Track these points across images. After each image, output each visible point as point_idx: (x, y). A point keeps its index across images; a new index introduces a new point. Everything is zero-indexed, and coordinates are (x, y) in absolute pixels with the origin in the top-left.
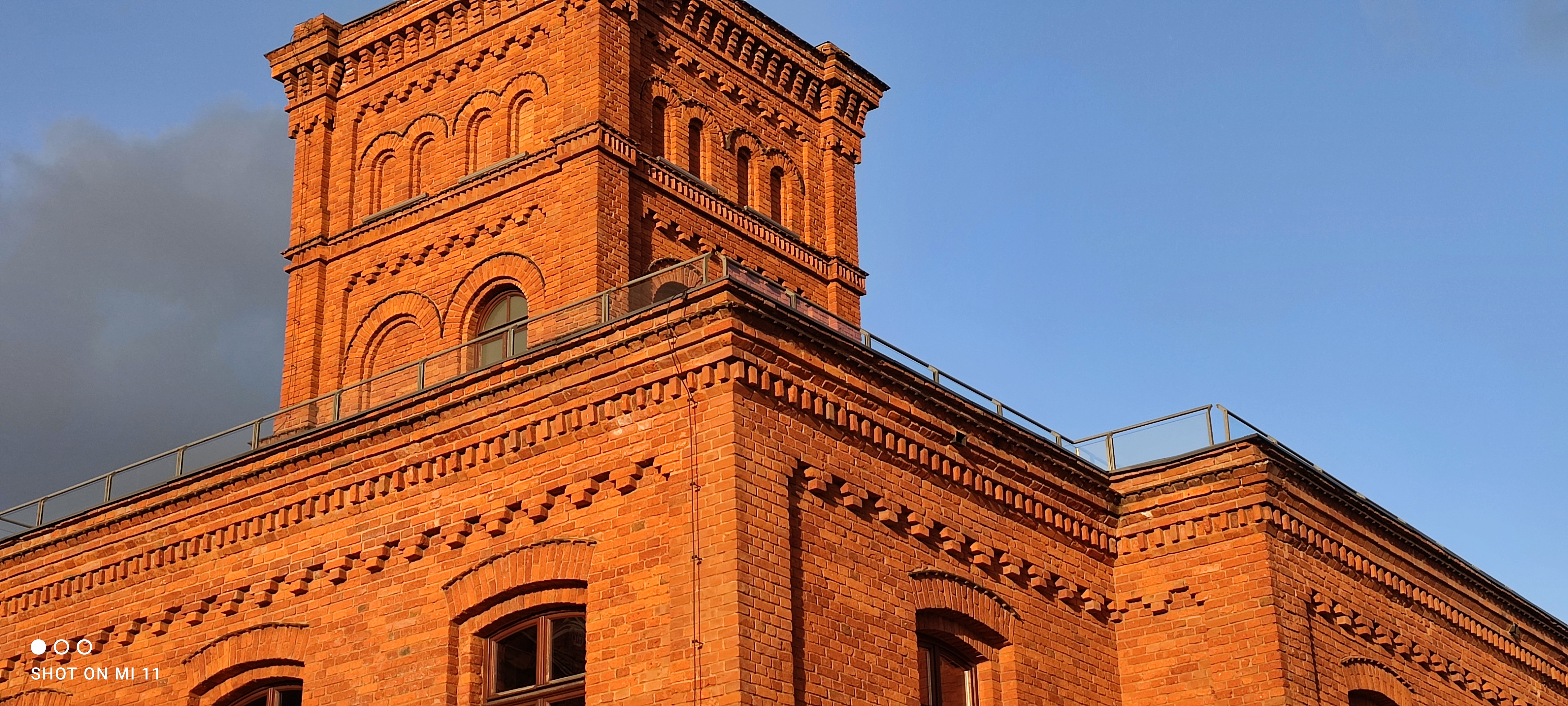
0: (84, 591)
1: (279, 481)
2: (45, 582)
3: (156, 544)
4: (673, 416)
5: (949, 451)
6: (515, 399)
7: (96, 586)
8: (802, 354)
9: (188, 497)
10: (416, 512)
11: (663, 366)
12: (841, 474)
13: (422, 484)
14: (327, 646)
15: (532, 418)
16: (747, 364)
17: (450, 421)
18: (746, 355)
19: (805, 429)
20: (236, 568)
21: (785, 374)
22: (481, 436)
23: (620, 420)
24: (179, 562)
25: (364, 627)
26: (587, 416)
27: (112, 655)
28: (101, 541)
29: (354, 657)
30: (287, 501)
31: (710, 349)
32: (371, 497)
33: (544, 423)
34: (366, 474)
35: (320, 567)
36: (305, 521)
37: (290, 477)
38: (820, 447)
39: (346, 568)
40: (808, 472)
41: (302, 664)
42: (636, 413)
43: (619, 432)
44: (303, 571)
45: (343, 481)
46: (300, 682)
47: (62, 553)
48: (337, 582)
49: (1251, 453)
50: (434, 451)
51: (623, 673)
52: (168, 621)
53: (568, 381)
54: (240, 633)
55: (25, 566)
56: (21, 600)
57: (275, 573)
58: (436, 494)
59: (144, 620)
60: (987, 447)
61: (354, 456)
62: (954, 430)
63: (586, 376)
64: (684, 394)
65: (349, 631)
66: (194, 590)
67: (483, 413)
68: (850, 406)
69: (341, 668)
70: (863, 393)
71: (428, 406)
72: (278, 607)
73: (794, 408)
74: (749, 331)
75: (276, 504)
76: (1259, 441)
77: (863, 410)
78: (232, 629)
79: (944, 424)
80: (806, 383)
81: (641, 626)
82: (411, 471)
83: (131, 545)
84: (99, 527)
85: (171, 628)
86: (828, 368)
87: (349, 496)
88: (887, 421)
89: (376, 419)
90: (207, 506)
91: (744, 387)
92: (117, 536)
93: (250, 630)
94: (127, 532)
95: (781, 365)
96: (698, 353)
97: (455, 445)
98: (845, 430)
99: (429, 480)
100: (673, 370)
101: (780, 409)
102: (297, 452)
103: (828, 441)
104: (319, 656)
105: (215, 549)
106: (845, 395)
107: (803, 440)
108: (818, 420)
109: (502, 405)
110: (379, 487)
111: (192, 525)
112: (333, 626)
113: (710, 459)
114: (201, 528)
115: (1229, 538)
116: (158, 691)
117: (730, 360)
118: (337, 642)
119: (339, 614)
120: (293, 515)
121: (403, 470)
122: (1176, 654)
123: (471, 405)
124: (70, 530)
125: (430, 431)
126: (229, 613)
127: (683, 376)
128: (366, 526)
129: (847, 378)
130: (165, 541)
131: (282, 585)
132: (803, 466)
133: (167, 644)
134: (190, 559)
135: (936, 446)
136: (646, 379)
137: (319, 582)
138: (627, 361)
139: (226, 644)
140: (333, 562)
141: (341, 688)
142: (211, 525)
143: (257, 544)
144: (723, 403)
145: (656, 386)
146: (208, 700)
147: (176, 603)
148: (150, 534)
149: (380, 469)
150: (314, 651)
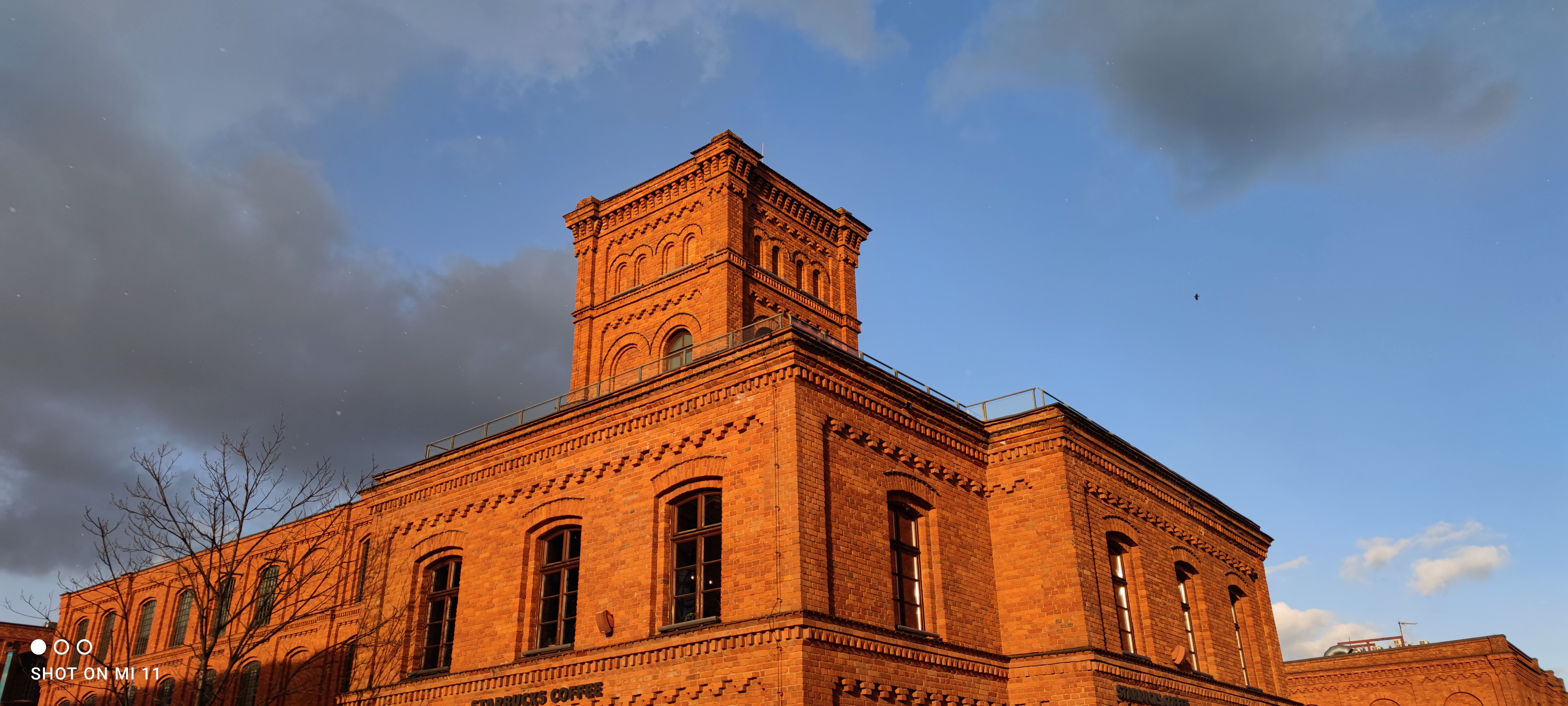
0: (474, 482)
1: (570, 427)
2: (454, 477)
3: (509, 458)
4: (765, 394)
5: (903, 411)
6: (687, 386)
7: (480, 479)
8: (829, 363)
9: (525, 435)
10: (638, 442)
11: (760, 369)
12: (849, 423)
13: (640, 428)
14: (593, 509)
15: (695, 395)
16: (802, 368)
17: (654, 397)
18: (801, 364)
19: (831, 401)
20: (549, 470)
21: (821, 373)
22: (670, 405)
23: (738, 396)
24: (521, 467)
25: (612, 499)
26: (722, 394)
27: (488, 513)
28: (482, 457)
29: (607, 514)
30: (573, 437)
31: (783, 361)
32: (615, 435)
33: (701, 398)
34: (613, 423)
35: (590, 469)
36: (583, 446)
37: (575, 425)
38: (838, 409)
39: (603, 470)
40: (832, 422)
41: (581, 518)
42: (746, 393)
43: (738, 402)
44: (581, 472)
45: (601, 427)
46: (580, 527)
47: (463, 463)
48: (599, 477)
49: (1055, 412)
50: (646, 412)
51: (740, 522)
52: (515, 497)
53: (713, 377)
54: (550, 502)
55: (445, 469)
56: (443, 486)
57: (568, 473)
58: (647, 433)
59: (503, 496)
60: (922, 409)
61: (607, 414)
62: (906, 401)
64: (771, 383)
65: (604, 501)
66: (528, 481)
67: (671, 393)
68: (853, 389)
69: (600, 520)
70: (860, 382)
71: (643, 390)
72: (569, 489)
73: (826, 390)
74: (803, 352)
75: (568, 438)
76: (1059, 406)
77: (860, 391)
78: (547, 500)
79: (900, 398)
80: (831, 378)
81: (749, 499)
82: (635, 422)
83: (497, 459)
84: (481, 450)
85: (516, 500)
86: (842, 370)
87: (604, 434)
88: (871, 396)
89: (618, 396)
90: (534, 439)
91: (800, 380)
92: (490, 454)
93: (556, 501)
94: (495, 453)
95: (819, 369)
96: (777, 363)
97: (656, 409)
98: (851, 401)
99: (644, 426)
100: (765, 371)
101: (818, 391)
102: (579, 412)
103: (842, 406)
104: (590, 513)
105: (538, 461)
106: (850, 383)
107: (830, 406)
108: (837, 396)
109: (680, 389)
110: (619, 430)
111: (527, 449)
112: (596, 499)
113: (783, 415)
114: (532, 450)
115: (1045, 454)
116: (510, 531)
117: (793, 367)
118: (599, 507)
119: (600, 493)
120: (577, 444)
121: (631, 421)
122: (1018, 513)
123: (665, 389)
124: (467, 451)
125: (644, 402)
126: (545, 492)
127: (769, 374)
128: (613, 449)
129: (852, 375)
130: (513, 457)
131: (571, 479)
132: (830, 419)
133: (515, 508)
134: (526, 465)
135: (897, 409)
136: (751, 376)
137: (590, 477)
138: (742, 367)
139: (543, 508)
140: (597, 466)
141: (600, 529)
142: (536, 449)
143: (559, 458)
144: (789, 387)
145: (757, 379)
146: (534, 536)
147: (519, 487)
148: (506, 453)
149: (620, 421)
150: (586, 512)
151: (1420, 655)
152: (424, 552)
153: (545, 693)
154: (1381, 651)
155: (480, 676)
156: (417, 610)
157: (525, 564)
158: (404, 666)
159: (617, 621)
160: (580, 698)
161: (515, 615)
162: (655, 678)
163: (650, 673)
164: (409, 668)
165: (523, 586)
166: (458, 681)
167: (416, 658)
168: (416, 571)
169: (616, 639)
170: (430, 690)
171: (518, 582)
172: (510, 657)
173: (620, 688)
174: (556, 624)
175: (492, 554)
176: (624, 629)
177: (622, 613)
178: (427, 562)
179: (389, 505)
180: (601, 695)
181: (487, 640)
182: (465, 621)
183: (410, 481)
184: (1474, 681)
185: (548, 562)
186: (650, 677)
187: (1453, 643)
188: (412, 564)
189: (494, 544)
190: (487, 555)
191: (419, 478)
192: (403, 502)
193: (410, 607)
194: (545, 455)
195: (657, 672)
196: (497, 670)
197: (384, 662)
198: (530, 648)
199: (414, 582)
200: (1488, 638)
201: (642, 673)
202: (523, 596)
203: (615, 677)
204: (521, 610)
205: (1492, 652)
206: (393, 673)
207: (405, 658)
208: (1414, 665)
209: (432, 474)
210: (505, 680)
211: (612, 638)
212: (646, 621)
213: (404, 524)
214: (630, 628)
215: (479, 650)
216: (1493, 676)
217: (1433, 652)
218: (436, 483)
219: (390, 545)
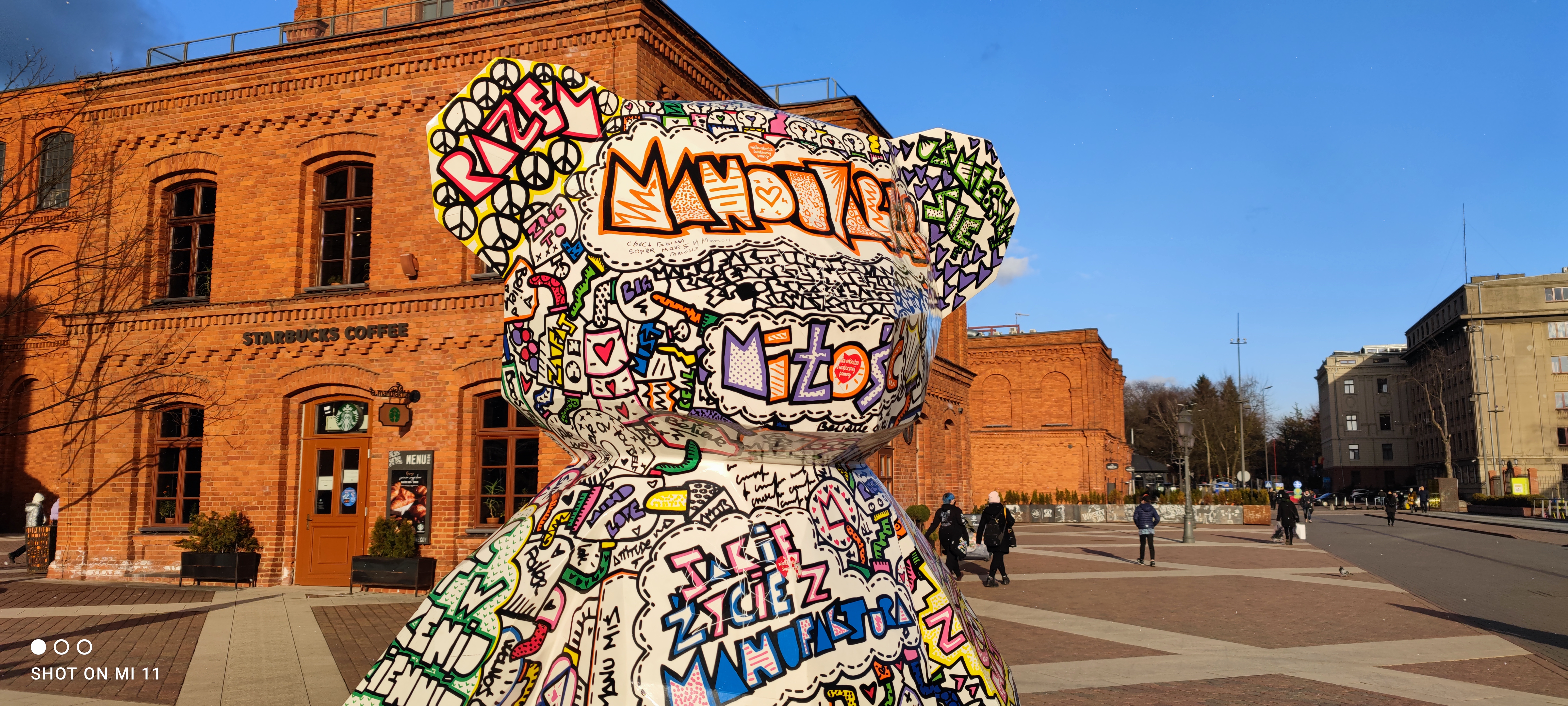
0: (228, 100)
1: (360, 54)
2: (201, 92)
3: (277, 79)
4: (601, 51)
5: (722, 86)
6: (510, 29)
7: (237, 98)
8: (669, 28)
9: (300, 56)
10: (446, 82)
11: (599, 23)
12: (679, 93)
13: (449, 68)
14: (390, 148)
15: (519, 41)
16: (645, 29)
17: (469, 36)
18: (645, 25)
19: (665, 67)
20: (330, 99)
21: (660, 37)
22: (487, 47)
23: (571, 49)
24: (292, 91)
25: (413, 140)
26: (552, 44)
27: (248, 137)
28: (240, 73)
29: (407, 155)
30: (364, 66)
31: (627, 18)
32: (417, 71)
33: (526, 45)
34: (415, 57)
35: (385, 105)
36: (375, 78)
37: (366, 53)
38: (670, 77)
39: (401, 107)
40: (665, 89)
41: (374, 156)
42: (580, 46)
43: (569, 55)
44: (374, 106)
45: (401, 60)
46: (372, 165)
47: (214, 77)
48: (395, 114)
49: (851, 105)
50: (458, 51)
52: (285, 123)
53: (542, 24)
54: (333, 135)
55: (189, 81)
56: (185, 101)
57: (357, 105)
58: (458, 74)
59: (270, 121)
60: (738, 86)
61: (408, 46)
62: (726, 76)
63: (554, 22)
64: (610, 41)
65: (404, 141)
66: (304, 108)
67: (490, 34)
68: (685, 57)
69: (398, 161)
70: (691, 51)
71: (453, 26)
72: (357, 123)
73: (661, 55)
74: (648, 12)
75: (356, 67)
76: (855, 99)
77: (690, 61)
78: (327, 132)
79: (721, 72)
80: (668, 43)
82: (443, 60)
83: (260, 78)
84: (240, 65)
85: (286, 127)
86: (679, 36)
87: (403, 69)
88: (698, 67)
89: (420, 28)
90: (312, 62)
91: (642, 41)
92: (251, 72)
93: (340, 134)
94: (258, 70)
95: (659, 32)
96: (620, 20)
97: (471, 49)
98: (681, 69)
99: (454, 66)
100: (605, 27)
101: (656, 55)
102: (368, 40)
103: (673, 74)
104: (384, 152)
105: (316, 87)
106: (683, 51)
107: (664, 72)
108: (671, 62)
109: (502, 31)
110: (422, 66)
111: (301, 71)
112: (393, 138)
113: (622, 76)
114: (307, 74)
116: (280, 160)
117: (637, 26)
118: (396, 146)
119: (397, 132)
120: (367, 74)
121: (439, 58)
123: (484, 29)
124: (215, 64)
125: (457, 39)
126: (325, 123)
127: (609, 31)
128: (414, 86)
129: (686, 43)
130: (283, 78)
131: (359, 112)
132: (664, 86)
133: (285, 135)
134: (300, 90)
135: (717, 83)
136: (588, 29)
137: (383, 113)
138: (578, 18)
139: (324, 140)
140: (394, 103)
141: (400, 171)
142: (314, 73)
143: (344, 87)
144: (631, 49)
145: (594, 34)
146: (311, 168)
147: (291, 114)
148: (274, 74)
149: (424, 56)
150: (381, 149)
151: (1031, 341)
152: (163, 171)
153: (338, 330)
154: (1002, 337)
155: (253, 309)
156: (157, 235)
157: (302, 197)
158: (146, 293)
159: (422, 265)
160: (381, 337)
161: (293, 250)
162: (469, 322)
163: (464, 318)
164: (153, 294)
165: (301, 221)
166: (226, 312)
167: (159, 285)
168: (152, 191)
169: (420, 282)
170: (187, 319)
171: (295, 215)
172: (288, 292)
173: (428, 330)
174: (342, 263)
175: (257, 183)
176: (431, 274)
177: (428, 258)
178: (166, 183)
179: (108, 113)
180: (407, 336)
181: (257, 272)
182: (226, 251)
183: (139, 90)
184: (1067, 363)
185: (328, 198)
186: (464, 321)
187: (1058, 333)
188: (147, 184)
189: (260, 173)
190: (251, 183)
191: (151, 87)
192: (127, 113)
193: (149, 229)
194: (327, 83)
195: (473, 317)
196: (276, 304)
197: (119, 286)
198: (311, 284)
199: (151, 204)
200: (1085, 330)
201: (454, 317)
202: (300, 230)
203: (423, 319)
204: (300, 245)
205: (1086, 342)
206: (132, 299)
207: (146, 284)
208: (1026, 349)
209: (170, 84)
210: (285, 315)
211: (416, 282)
212: (457, 267)
213: (131, 138)
214: (438, 273)
215: (247, 282)
216: (1083, 361)
217: (1042, 339)
218: (175, 95)
219: (113, 159)
